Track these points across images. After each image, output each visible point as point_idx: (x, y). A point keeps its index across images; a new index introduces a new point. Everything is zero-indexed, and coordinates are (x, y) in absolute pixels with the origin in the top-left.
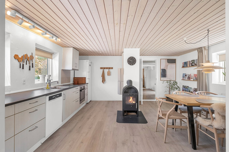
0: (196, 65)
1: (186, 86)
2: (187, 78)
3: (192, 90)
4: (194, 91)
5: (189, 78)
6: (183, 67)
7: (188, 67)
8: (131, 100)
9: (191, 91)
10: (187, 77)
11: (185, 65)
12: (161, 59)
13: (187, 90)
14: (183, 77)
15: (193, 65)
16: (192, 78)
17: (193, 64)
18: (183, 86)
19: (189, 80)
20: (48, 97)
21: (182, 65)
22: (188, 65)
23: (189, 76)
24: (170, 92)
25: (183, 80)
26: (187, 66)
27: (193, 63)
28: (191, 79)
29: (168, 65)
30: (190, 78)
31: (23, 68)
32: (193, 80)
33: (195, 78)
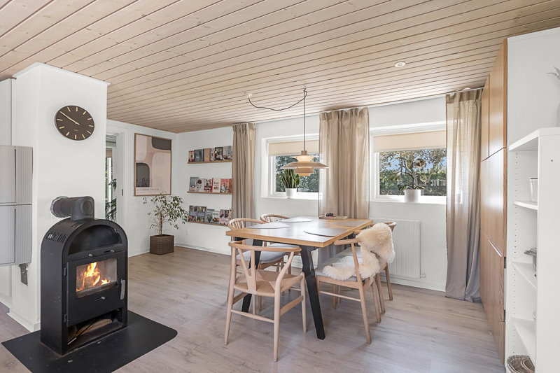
0: (226, 158)
1: (199, 207)
2: (203, 187)
3: (217, 214)
4: (221, 216)
5: (209, 188)
6: (192, 161)
7: (207, 162)
9: (213, 217)
10: (203, 184)
11: (198, 157)
12: (135, 134)
13: (201, 215)
14: (192, 185)
15: (219, 159)
16: (216, 188)
17: (219, 155)
18: (191, 207)
19: (208, 193)
21: (187, 157)
22: (206, 159)
23: (207, 184)
24: (161, 227)
25: (191, 192)
26: (202, 161)
27: (218, 153)
28: (214, 191)
29: (153, 154)
30: (211, 187)
32: (219, 191)
33: (223, 188)
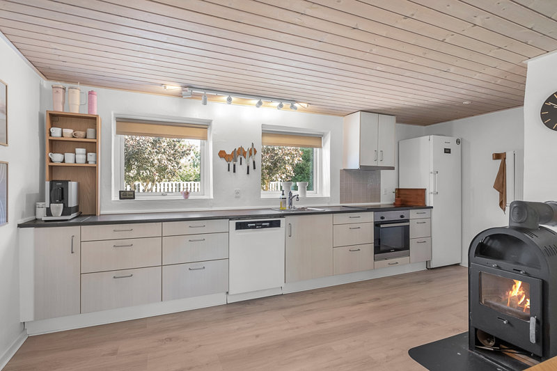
8: (517, 290)
20: (233, 223)
31: (234, 171)
